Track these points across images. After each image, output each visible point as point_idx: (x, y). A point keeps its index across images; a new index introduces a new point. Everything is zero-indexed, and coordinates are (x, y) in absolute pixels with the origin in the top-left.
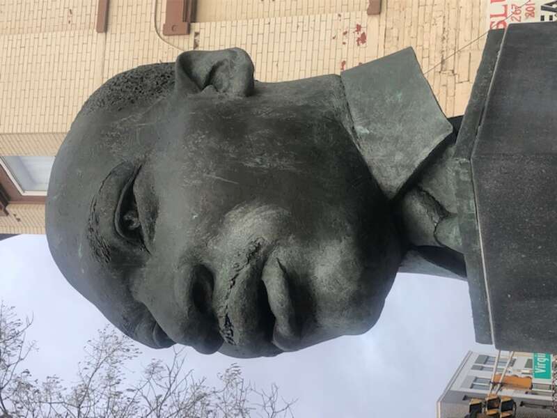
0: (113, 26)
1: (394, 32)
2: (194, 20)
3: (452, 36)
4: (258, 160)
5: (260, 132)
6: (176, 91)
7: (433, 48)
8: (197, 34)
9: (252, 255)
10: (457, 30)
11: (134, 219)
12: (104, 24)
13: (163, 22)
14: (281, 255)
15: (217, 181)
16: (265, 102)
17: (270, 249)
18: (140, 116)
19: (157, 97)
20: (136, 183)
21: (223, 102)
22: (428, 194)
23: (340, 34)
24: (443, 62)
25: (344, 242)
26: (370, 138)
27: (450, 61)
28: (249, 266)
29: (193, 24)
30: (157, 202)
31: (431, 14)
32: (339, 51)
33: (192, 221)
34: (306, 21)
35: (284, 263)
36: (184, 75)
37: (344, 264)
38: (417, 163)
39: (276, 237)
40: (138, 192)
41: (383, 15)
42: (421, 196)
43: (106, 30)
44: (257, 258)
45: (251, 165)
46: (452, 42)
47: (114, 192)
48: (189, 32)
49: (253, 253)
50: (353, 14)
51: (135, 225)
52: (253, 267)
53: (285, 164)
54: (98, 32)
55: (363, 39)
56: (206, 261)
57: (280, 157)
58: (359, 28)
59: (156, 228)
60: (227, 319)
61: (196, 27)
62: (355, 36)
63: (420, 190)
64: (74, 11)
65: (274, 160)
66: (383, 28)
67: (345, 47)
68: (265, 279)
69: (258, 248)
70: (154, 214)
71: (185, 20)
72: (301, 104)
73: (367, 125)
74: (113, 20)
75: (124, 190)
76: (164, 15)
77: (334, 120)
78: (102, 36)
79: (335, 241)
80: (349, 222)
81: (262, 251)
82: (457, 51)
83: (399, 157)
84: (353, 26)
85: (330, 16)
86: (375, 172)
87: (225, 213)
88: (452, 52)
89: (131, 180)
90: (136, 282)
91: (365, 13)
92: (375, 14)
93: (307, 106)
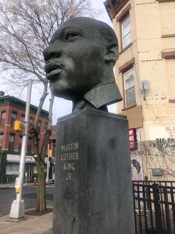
0: (163, 39)
1: (165, 106)
2: (166, 59)
3: (164, 119)
4: (85, 64)
5: (93, 64)
6: (106, 44)
7: (161, 115)
8: (162, 60)
9: (62, 65)
10: (166, 120)
11: (70, 37)
12: (163, 37)
13: (165, 51)
14: (63, 72)
15: (79, 55)
16: (104, 65)
17: (64, 69)
18: (98, 35)
19: (104, 39)
20: (79, 36)
21: (102, 55)
22: (85, 105)
23: (164, 94)
24: (158, 117)
25: (68, 86)
26: (96, 91)
27: (159, 119)
28: (60, 65)
29: (165, 59)
30: (74, 42)
31: (170, 114)
32: (159, 94)
33: (69, 50)
34: (167, 85)
35: (62, 73)
36: (111, 45)
37: (62, 87)
38: (90, 101)
39: (67, 70)
40: (76, 37)
41: (169, 103)
42: (84, 104)
43: (162, 37)
44: (62, 67)
45: (84, 62)
46: (163, 119)
47: (76, 31)
48: (163, 58)
49: (63, 65)
50: (169, 96)
51: (69, 37)
52: (60, 66)
53: (85, 71)
54: (162, 36)
55: (163, 99)
56: (62, 55)
57: (87, 69)
58: (166, 98)
59: (69, 43)
60: (49, 62)
61: (164, 59)
62: (164, 97)
63: (86, 103)
64: (167, 29)
65: (86, 68)
66: (166, 103)
67: (161, 95)
68: (58, 69)
69: (64, 66)
70: (71, 41)
71: (166, 56)
72: (104, 74)
73: (99, 90)
74: (164, 39)
75: (76, 33)
76: (166, 51)
77: (100, 82)
78: (161, 37)
79: (67, 84)
80: (73, 87)
81: (64, 67)
82: (161, 120)
83: (92, 97)
84: (166, 96)
85: (168, 91)
86: (88, 92)
87: (72, 58)
88: (161, 119)
89: (79, 35)
90: (58, 40)
91: (169, 99)
92: (169, 101)
93: (103, 75)
